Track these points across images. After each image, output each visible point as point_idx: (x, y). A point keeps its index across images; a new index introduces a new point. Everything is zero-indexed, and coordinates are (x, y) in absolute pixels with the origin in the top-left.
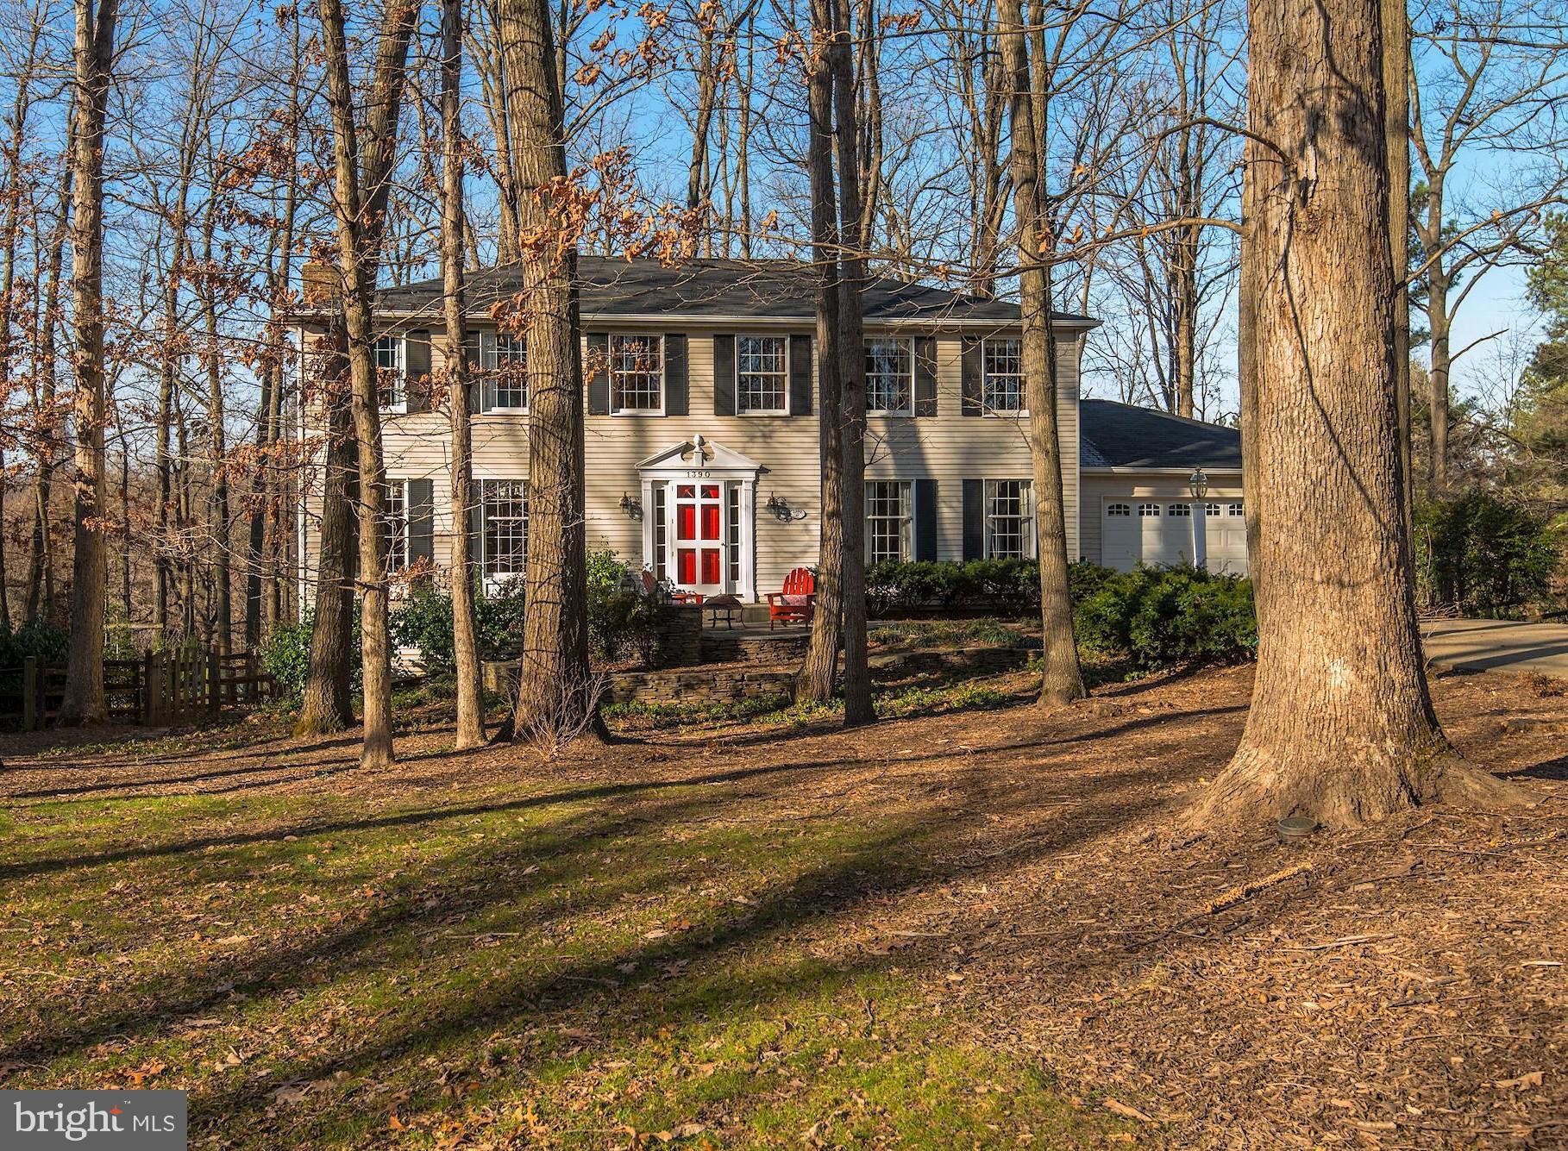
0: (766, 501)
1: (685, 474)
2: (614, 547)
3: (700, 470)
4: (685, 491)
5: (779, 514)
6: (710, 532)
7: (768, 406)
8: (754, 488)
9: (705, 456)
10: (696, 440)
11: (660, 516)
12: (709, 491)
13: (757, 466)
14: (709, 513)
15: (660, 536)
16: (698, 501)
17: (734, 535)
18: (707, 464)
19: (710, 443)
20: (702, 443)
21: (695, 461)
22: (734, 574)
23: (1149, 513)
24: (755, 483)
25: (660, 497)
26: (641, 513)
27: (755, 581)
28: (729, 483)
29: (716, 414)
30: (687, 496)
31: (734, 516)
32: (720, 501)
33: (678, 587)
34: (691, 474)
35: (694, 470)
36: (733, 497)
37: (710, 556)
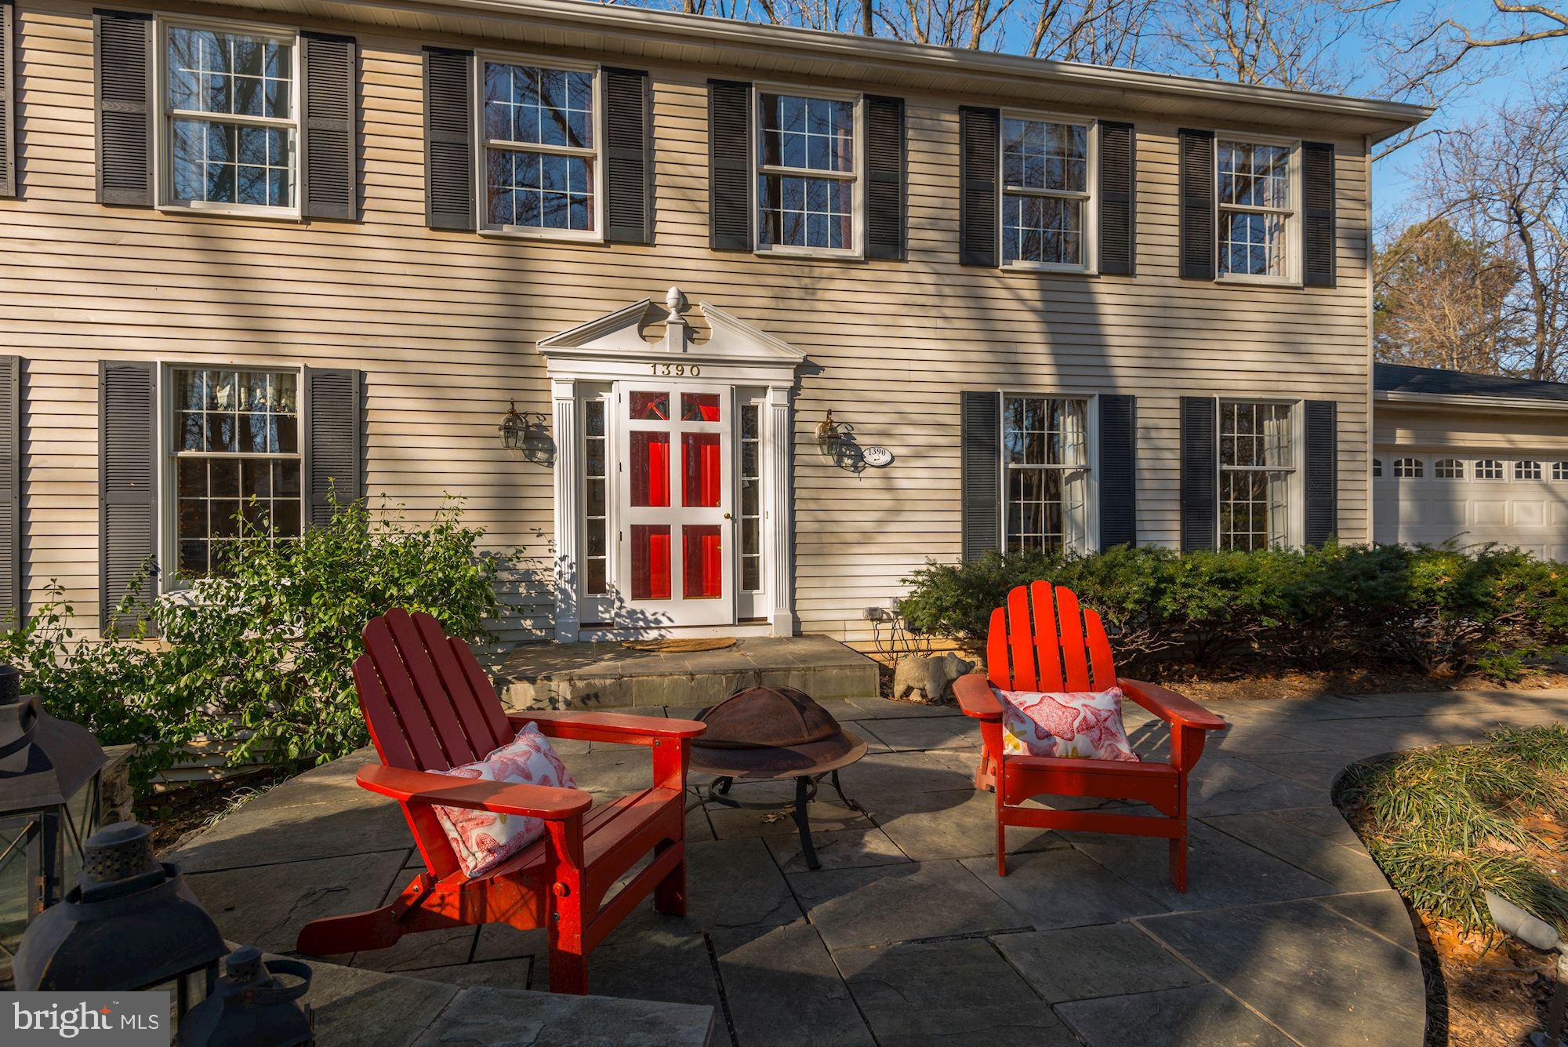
0: (816, 430)
1: (647, 369)
2: (470, 521)
3: (679, 361)
4: (645, 404)
5: (841, 456)
6: (701, 490)
7: (817, 241)
8: (792, 401)
9: (690, 334)
10: (671, 297)
11: (594, 455)
12: (700, 406)
13: (797, 356)
14: (700, 449)
15: (593, 498)
16: (674, 427)
17: (749, 497)
18: (694, 350)
19: (702, 306)
20: (683, 305)
21: (669, 341)
22: (750, 578)
23: (1409, 473)
24: (793, 392)
25: (592, 416)
26: (551, 450)
27: (793, 590)
28: (742, 393)
29: (715, 249)
30: (652, 416)
31: (748, 462)
32: (723, 427)
33: (630, 604)
34: (660, 369)
35: (667, 360)
36: (748, 421)
37: (701, 541)
